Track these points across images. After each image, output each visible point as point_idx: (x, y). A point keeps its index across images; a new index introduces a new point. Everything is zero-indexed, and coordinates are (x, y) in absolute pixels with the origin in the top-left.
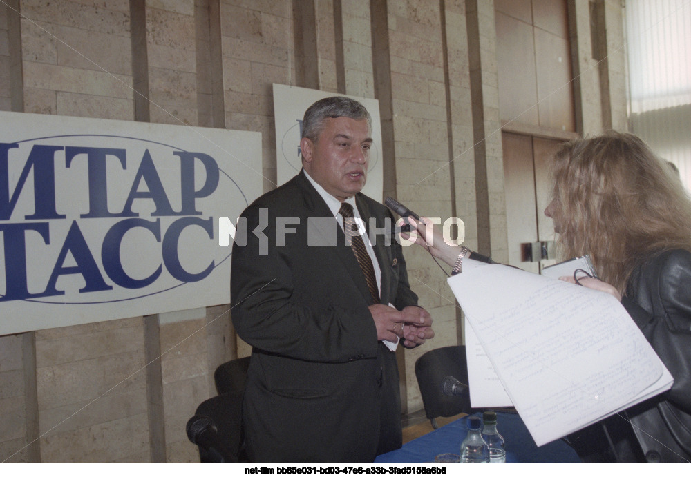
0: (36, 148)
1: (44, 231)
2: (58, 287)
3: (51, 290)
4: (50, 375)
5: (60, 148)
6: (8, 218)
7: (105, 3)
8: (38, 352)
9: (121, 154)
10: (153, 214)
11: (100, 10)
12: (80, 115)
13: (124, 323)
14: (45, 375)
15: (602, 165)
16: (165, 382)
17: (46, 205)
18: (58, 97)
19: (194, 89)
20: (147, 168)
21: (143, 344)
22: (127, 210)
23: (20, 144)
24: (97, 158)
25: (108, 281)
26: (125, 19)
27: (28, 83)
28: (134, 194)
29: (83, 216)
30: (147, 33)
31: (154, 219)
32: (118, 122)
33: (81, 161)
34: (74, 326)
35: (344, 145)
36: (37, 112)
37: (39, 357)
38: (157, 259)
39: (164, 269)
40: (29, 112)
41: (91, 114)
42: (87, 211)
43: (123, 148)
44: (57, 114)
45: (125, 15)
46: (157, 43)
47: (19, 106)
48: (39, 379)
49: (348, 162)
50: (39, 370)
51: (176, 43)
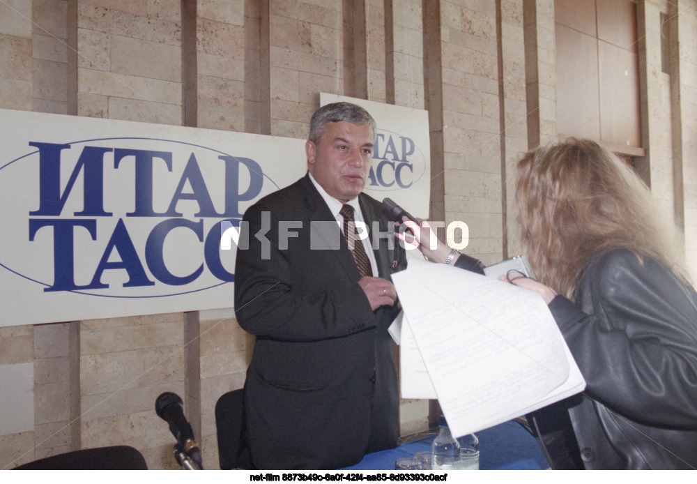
0: (86, 148)
1: (92, 227)
2: (103, 280)
3: (96, 283)
4: (93, 363)
5: (110, 150)
6: (58, 214)
7: (158, 14)
8: (82, 341)
9: (167, 157)
10: (196, 215)
11: (152, 21)
12: (130, 119)
13: (165, 317)
14: (87, 363)
15: (558, 174)
16: (202, 376)
17: (94, 202)
18: (110, 102)
19: (242, 97)
20: (192, 171)
21: (183, 338)
22: (171, 210)
23: (71, 145)
24: (144, 160)
25: (150, 277)
26: (176, 29)
27: (82, 88)
28: (179, 195)
29: (129, 215)
30: (197, 42)
31: (197, 220)
32: (167, 126)
33: (129, 162)
34: (118, 318)
35: (344, 147)
36: (89, 116)
37: (83, 345)
38: (199, 258)
39: (206, 268)
40: (81, 115)
41: (140, 118)
42: (133, 210)
43: (169, 151)
44: (108, 118)
45: (176, 25)
46: (206, 53)
47: (73, 110)
48: (82, 366)
49: (347, 165)
50: (82, 358)
51: (225, 52)
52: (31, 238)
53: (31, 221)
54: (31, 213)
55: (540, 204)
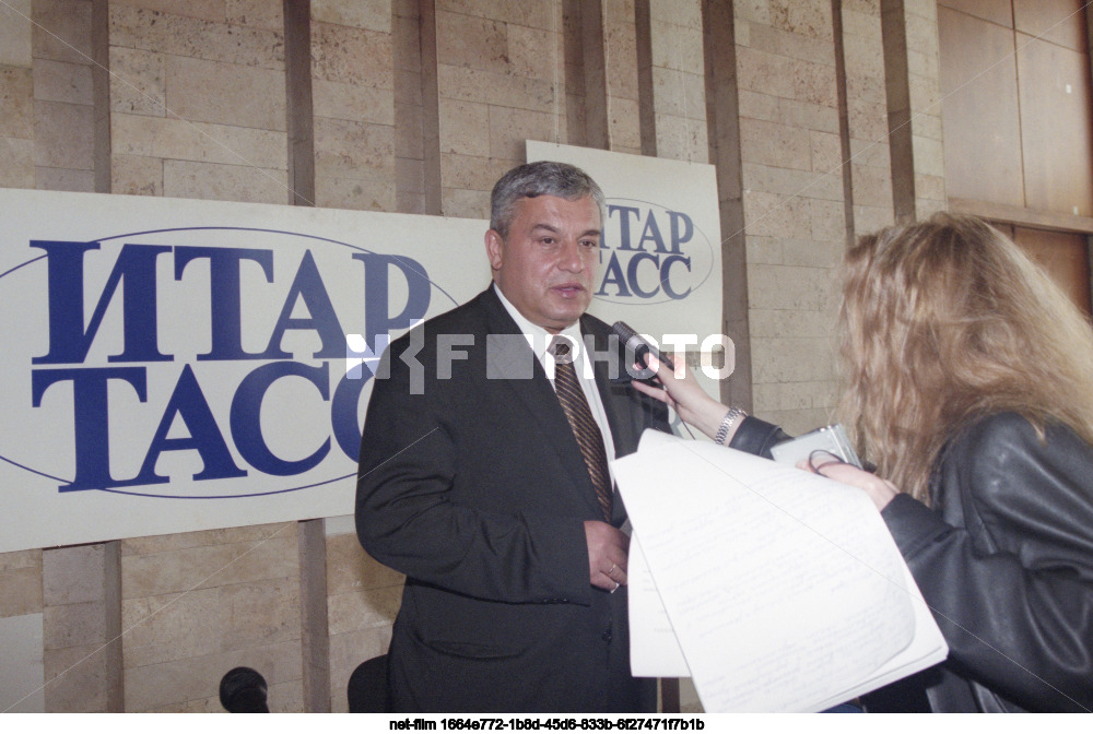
0: (127, 249)
1: (138, 380)
2: (159, 470)
3: (147, 475)
4: (144, 611)
5: (167, 249)
6: (81, 360)
7: (244, 17)
8: (125, 575)
9: (265, 258)
10: (316, 356)
11: (234, 29)
12: (201, 196)
13: (265, 530)
14: (135, 613)
15: (915, 273)
16: (332, 631)
18: (167, 168)
19: (390, 153)
20: (308, 280)
21: (298, 566)
22: (274, 348)
23: (102, 244)
24: (225, 265)
25: (240, 461)
26: (276, 41)
27: (118, 147)
28: (285, 323)
29: (201, 357)
30: (312, 63)
31: (318, 363)
32: (263, 206)
33: (200, 269)
34: (186, 533)
35: (548, 241)
36: (132, 193)
37: (127, 582)
38: (323, 428)
39: (334, 444)
40: (118, 193)
41: (218, 194)
42: (207, 349)
43: (269, 248)
44: (163, 195)
45: (276, 35)
46: (328, 79)
47: (104, 185)
48: (126, 618)
49: (556, 270)
50: (125, 603)
51: (360, 78)
52: (37, 402)
53: (36, 374)
54: (36, 361)
55: (885, 325)
